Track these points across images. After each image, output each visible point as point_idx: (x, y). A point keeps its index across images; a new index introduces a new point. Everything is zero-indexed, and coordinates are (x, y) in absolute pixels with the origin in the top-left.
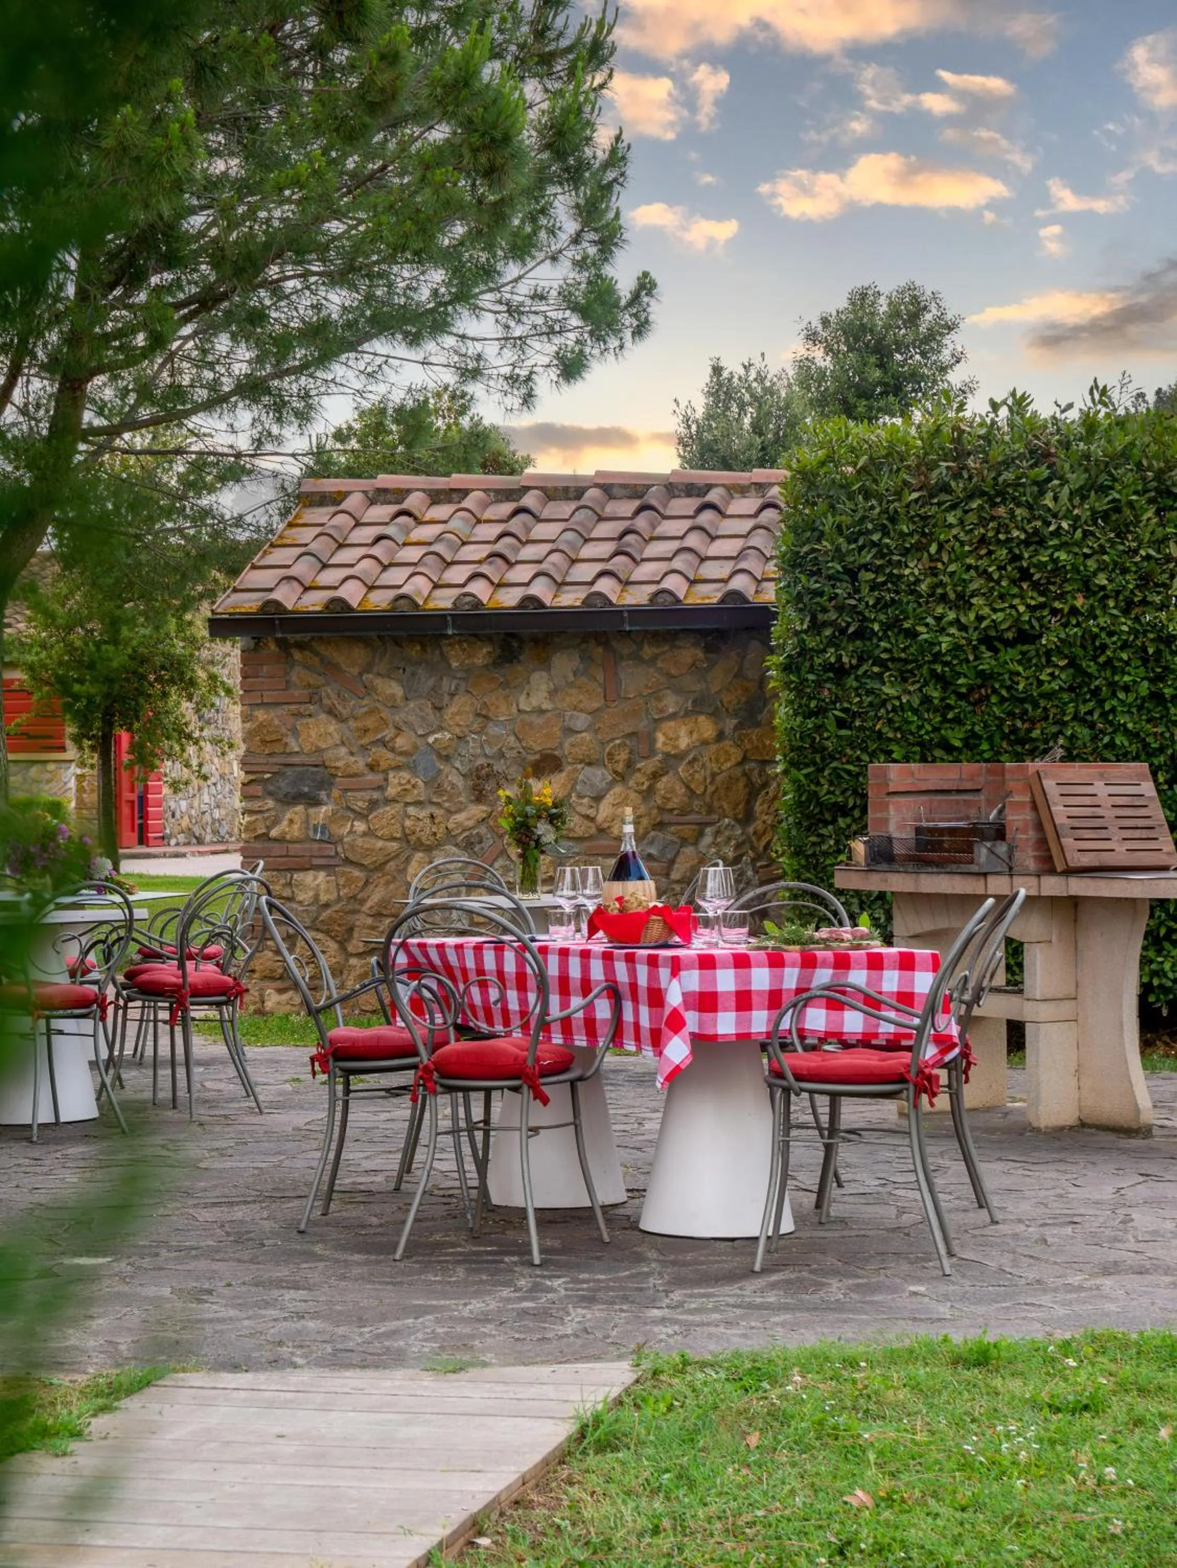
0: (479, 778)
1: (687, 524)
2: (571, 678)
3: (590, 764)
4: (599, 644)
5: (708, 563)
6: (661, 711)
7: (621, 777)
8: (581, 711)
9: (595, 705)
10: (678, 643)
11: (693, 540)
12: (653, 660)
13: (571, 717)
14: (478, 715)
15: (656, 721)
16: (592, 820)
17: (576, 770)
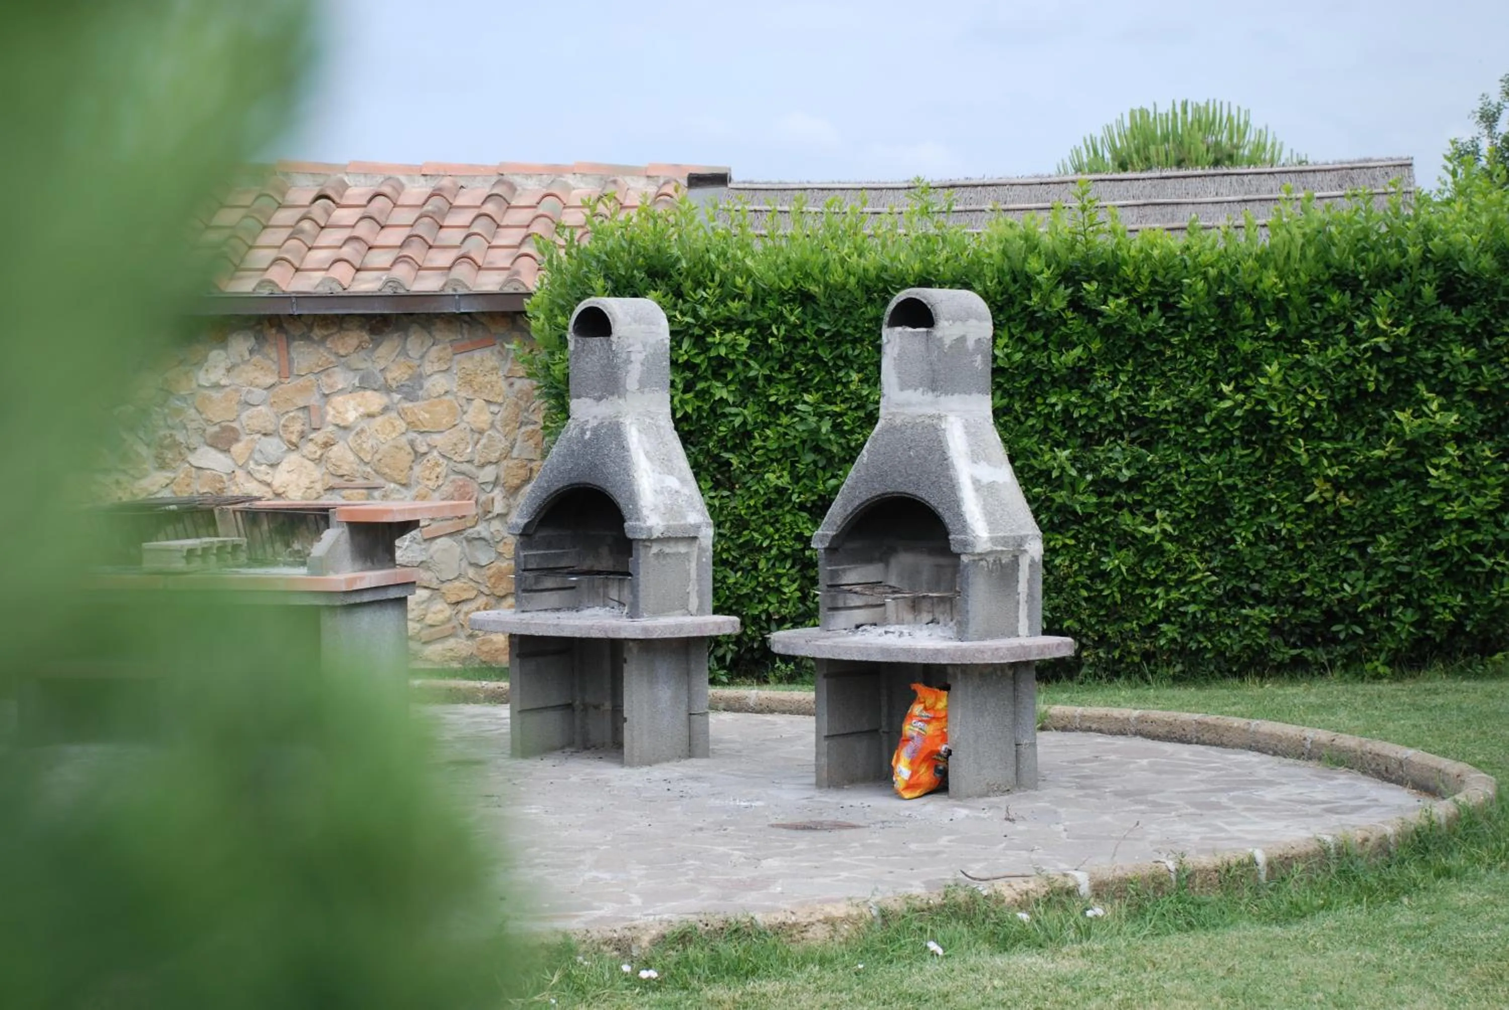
0: (162, 447)
1: (359, 212)
2: (247, 356)
3: (265, 435)
4: (272, 326)
5: (374, 252)
6: (331, 387)
7: (294, 447)
8: (257, 386)
9: (270, 380)
10: (345, 326)
11: (363, 230)
12: (323, 340)
13: (249, 392)
14: (162, 390)
15: (326, 396)
16: (269, 485)
17: (252, 440)
